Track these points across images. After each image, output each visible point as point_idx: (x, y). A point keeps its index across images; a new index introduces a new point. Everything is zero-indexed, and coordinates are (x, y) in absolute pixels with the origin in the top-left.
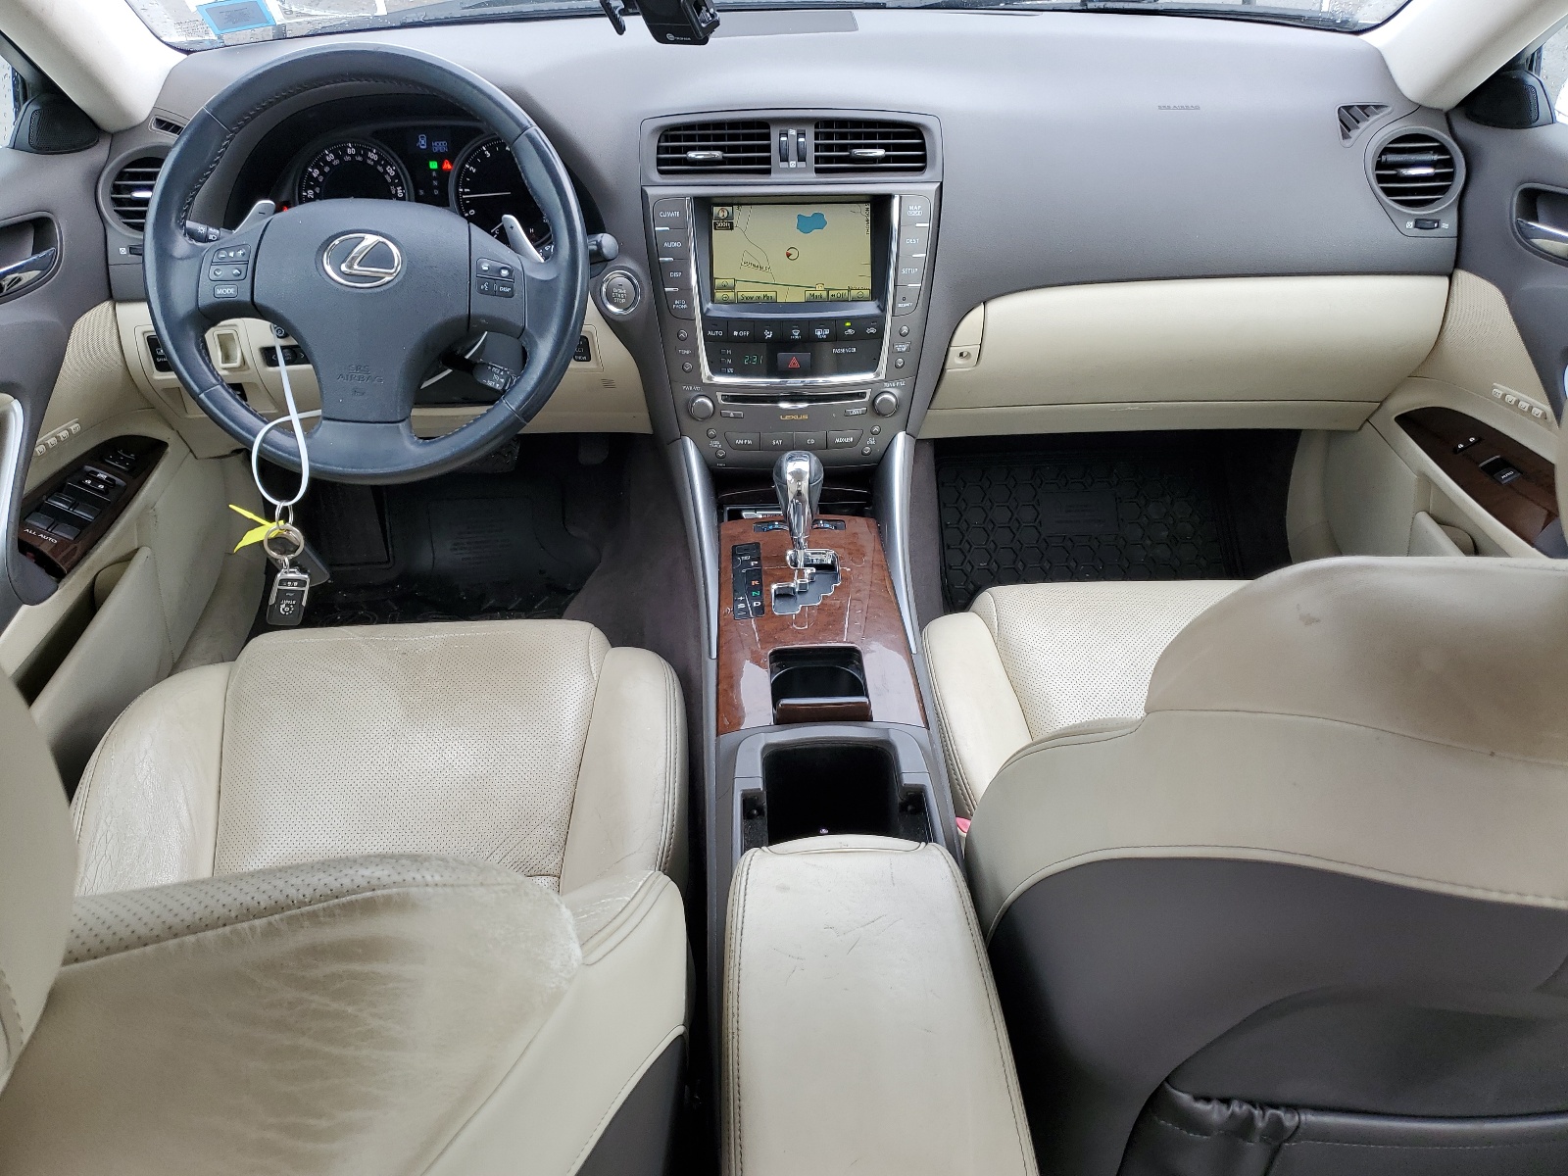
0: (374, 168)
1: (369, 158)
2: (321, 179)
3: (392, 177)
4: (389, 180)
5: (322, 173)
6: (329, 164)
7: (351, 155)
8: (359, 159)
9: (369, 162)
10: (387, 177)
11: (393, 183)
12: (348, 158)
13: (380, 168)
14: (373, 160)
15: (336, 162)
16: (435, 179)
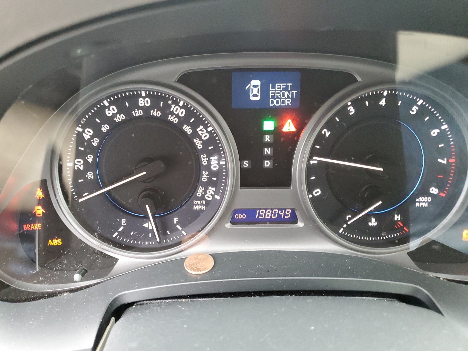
0: (178, 128)
1: (172, 114)
2: (96, 142)
3: (204, 143)
4: (199, 146)
5: (97, 133)
6: (110, 120)
7: (144, 108)
8: (156, 113)
9: (171, 118)
10: (197, 142)
11: (205, 150)
12: (138, 113)
13: (187, 129)
14: (177, 116)
15: (120, 118)
16: (268, 145)
